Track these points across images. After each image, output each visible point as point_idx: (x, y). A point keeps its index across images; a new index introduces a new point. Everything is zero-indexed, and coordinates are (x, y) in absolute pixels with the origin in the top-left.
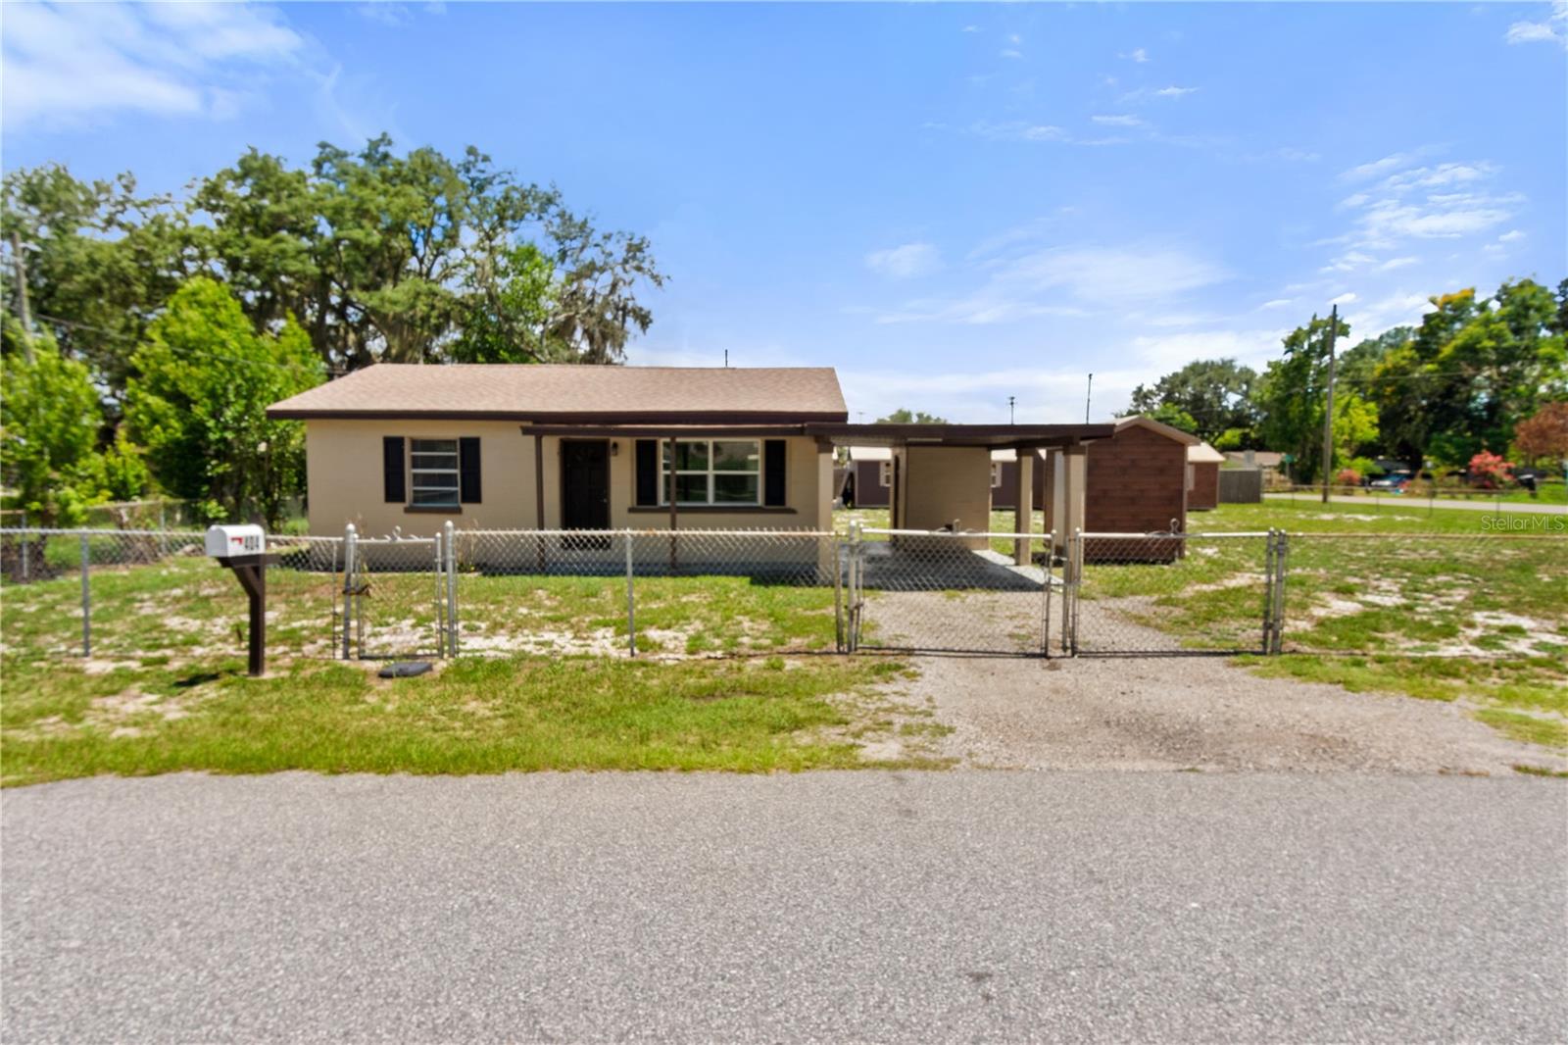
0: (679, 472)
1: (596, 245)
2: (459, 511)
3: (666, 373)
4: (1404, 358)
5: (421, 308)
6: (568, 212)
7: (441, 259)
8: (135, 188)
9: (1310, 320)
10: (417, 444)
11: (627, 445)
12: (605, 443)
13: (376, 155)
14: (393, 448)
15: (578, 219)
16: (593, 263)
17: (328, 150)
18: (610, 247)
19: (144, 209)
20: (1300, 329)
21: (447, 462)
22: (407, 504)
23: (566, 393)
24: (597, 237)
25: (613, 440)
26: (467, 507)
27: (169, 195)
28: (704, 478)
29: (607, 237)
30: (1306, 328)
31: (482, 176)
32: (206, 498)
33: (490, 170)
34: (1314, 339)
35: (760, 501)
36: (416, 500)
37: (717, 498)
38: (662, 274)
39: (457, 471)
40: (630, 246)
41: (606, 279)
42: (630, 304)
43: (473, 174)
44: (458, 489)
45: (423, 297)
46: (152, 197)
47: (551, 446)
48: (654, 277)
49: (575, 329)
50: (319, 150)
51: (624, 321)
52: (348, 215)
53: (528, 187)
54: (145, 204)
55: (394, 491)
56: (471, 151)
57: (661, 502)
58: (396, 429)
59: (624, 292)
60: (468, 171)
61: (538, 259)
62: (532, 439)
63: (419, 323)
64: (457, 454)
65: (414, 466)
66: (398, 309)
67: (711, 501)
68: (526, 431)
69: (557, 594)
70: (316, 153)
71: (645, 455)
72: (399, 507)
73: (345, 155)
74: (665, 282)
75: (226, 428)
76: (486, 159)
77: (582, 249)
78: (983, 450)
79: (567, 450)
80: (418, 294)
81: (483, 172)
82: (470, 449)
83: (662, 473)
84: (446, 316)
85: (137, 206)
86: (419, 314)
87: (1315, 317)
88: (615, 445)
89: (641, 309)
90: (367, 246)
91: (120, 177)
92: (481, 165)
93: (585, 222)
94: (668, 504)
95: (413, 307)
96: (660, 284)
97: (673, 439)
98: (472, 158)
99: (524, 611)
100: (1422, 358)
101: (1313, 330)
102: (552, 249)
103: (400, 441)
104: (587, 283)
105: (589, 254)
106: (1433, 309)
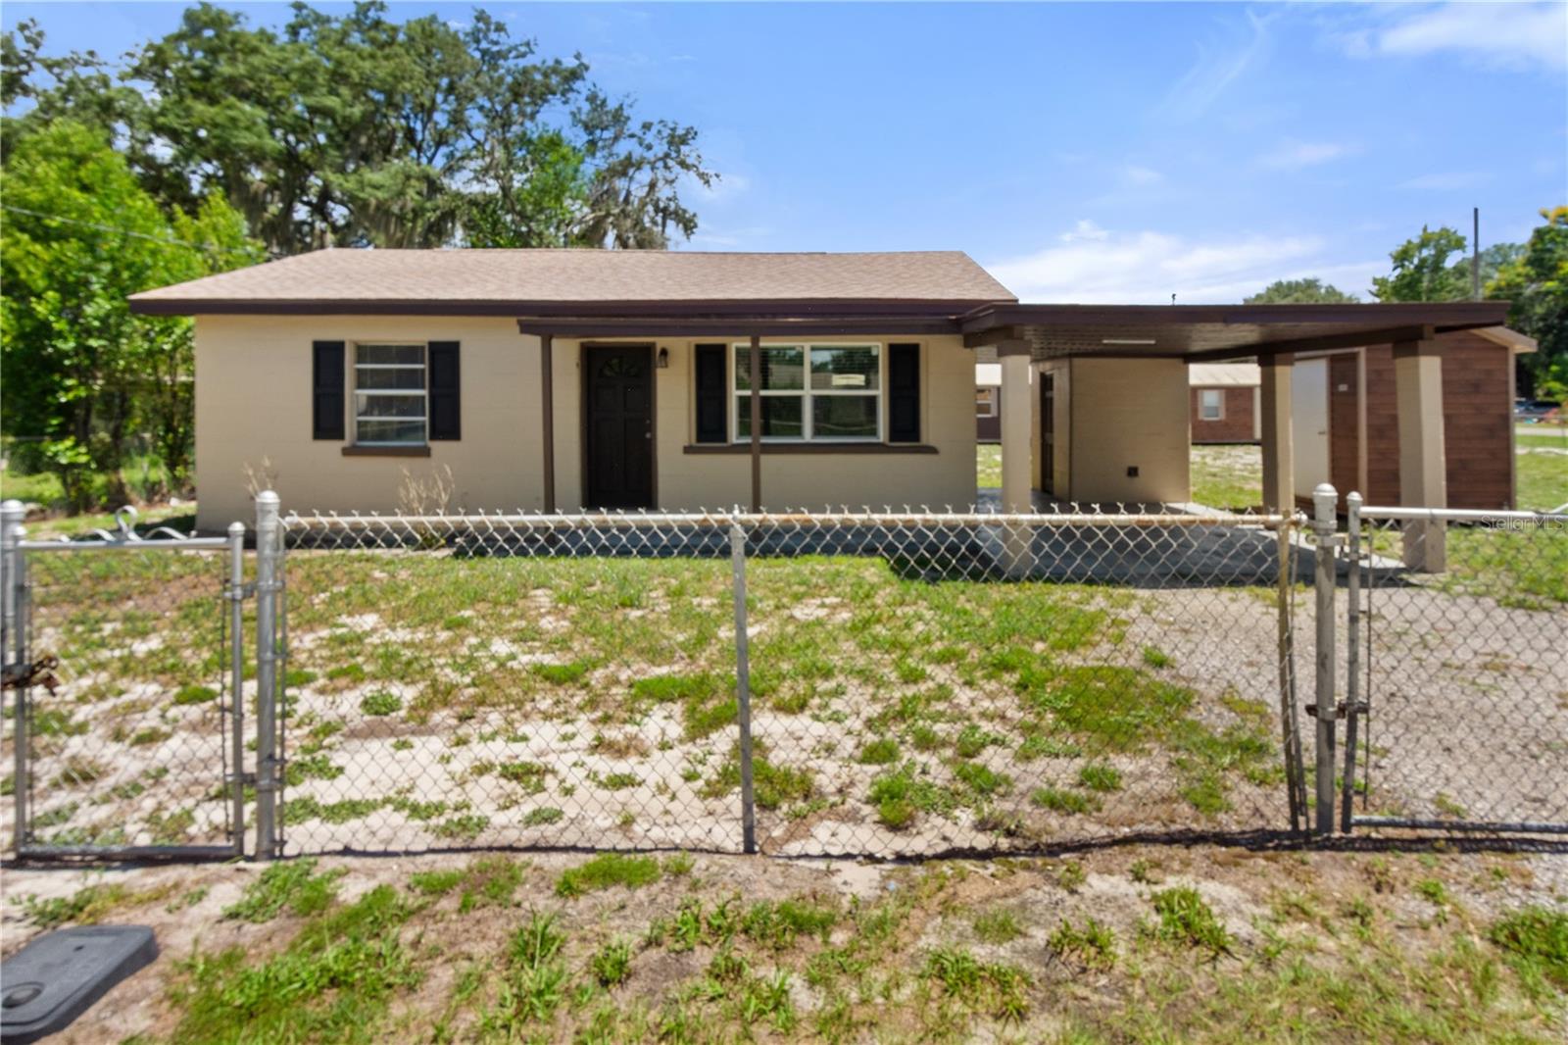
0: (763, 393)
1: (632, 136)
2: (425, 452)
3: (730, 258)
4: (1519, 275)
5: (412, 197)
6: (601, 96)
7: (444, 150)
8: (45, 42)
9: (1421, 233)
10: (364, 352)
11: (681, 349)
12: (648, 349)
13: (366, 21)
14: (327, 358)
15: (612, 105)
16: (629, 157)
17: (305, 12)
18: (649, 138)
19: (56, 70)
20: (1409, 242)
21: (410, 379)
22: (346, 443)
23: (591, 279)
24: (634, 126)
25: (661, 342)
26: (439, 447)
27: (91, 53)
28: (798, 400)
29: (647, 126)
30: (1416, 241)
31: (495, 48)
32: (59, 435)
33: (505, 42)
34: (1425, 253)
35: (882, 434)
36: (361, 436)
37: (817, 432)
38: (711, 172)
39: (424, 392)
40: (672, 136)
41: (644, 176)
42: (672, 206)
43: (484, 45)
44: (426, 419)
45: (413, 182)
46: (69, 56)
47: (567, 353)
48: (701, 176)
49: (605, 234)
50: (293, 11)
51: (664, 225)
52: (321, 79)
53: (550, 63)
54: (58, 64)
55: (327, 422)
56: (481, 17)
57: (733, 436)
58: (332, 329)
59: (663, 193)
60: (478, 41)
61: (564, 150)
62: (535, 342)
63: (410, 216)
64: (423, 366)
65: (360, 385)
66: (380, 195)
67: (808, 436)
68: (526, 329)
69: (569, 601)
70: (290, 17)
71: (709, 366)
72: (335, 446)
73: (328, 20)
74: (713, 180)
75: (89, 332)
76: (500, 28)
77: (616, 139)
78: (1177, 362)
79: (593, 361)
80: (408, 177)
81: (496, 43)
82: (445, 358)
83: (734, 394)
84: (450, 215)
85: (49, 67)
86: (410, 205)
87: (1425, 229)
88: (664, 352)
89: (685, 211)
90: (346, 119)
91: (23, 27)
92: (493, 36)
93: (621, 107)
94: (747, 440)
95: (401, 193)
96: (707, 182)
97: (755, 341)
98: (481, 25)
99: (501, 647)
100: (1538, 275)
101: (1423, 244)
102: (578, 138)
103: (337, 348)
104: (620, 184)
105: (624, 148)
106: (1543, 223)
